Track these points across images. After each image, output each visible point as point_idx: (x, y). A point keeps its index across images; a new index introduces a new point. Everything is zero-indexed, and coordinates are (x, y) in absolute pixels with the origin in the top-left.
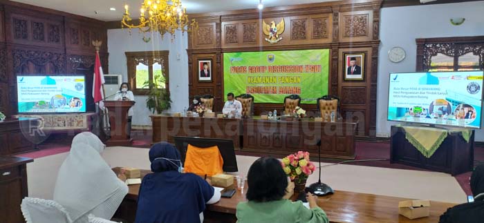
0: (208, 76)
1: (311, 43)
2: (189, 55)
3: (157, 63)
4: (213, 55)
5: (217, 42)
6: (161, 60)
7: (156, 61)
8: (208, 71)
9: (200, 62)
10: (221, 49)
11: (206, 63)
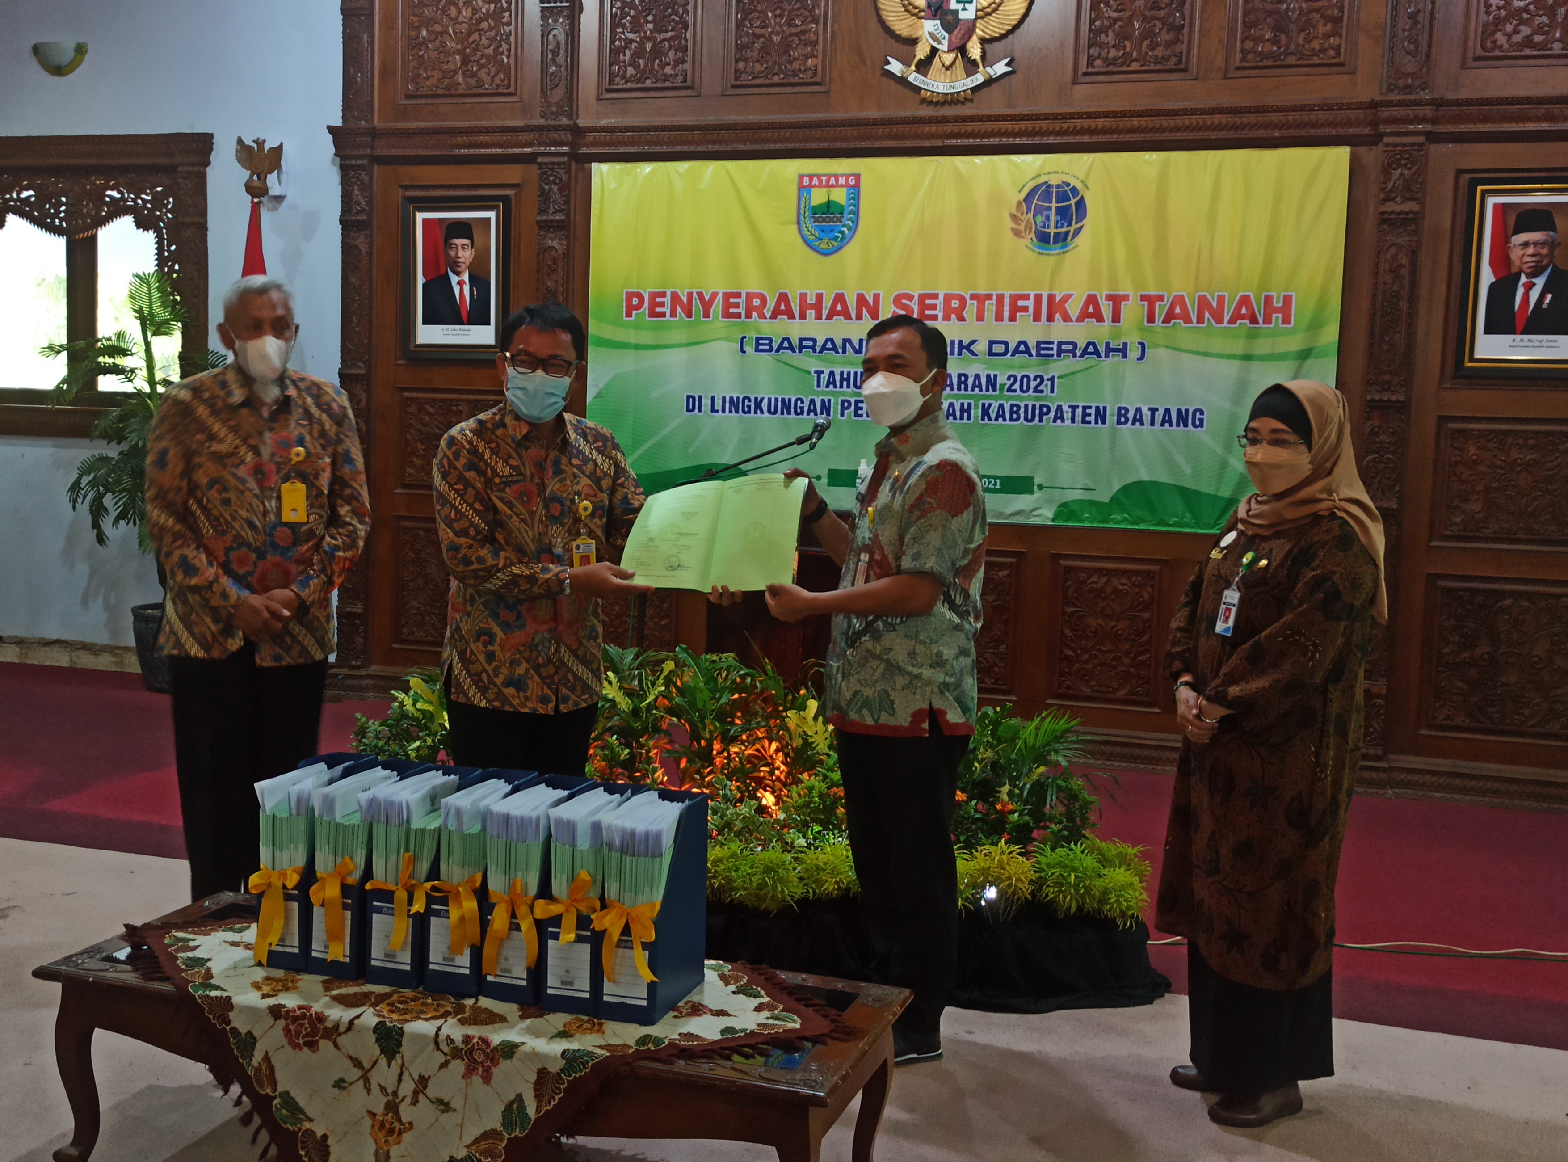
0: (479, 317)
1: (1227, 100)
2: (346, 172)
3: (126, 222)
4: (513, 174)
5: (547, 82)
6: (158, 202)
7: (117, 210)
8: (479, 280)
9: (420, 216)
10: (578, 132)
11: (463, 229)
